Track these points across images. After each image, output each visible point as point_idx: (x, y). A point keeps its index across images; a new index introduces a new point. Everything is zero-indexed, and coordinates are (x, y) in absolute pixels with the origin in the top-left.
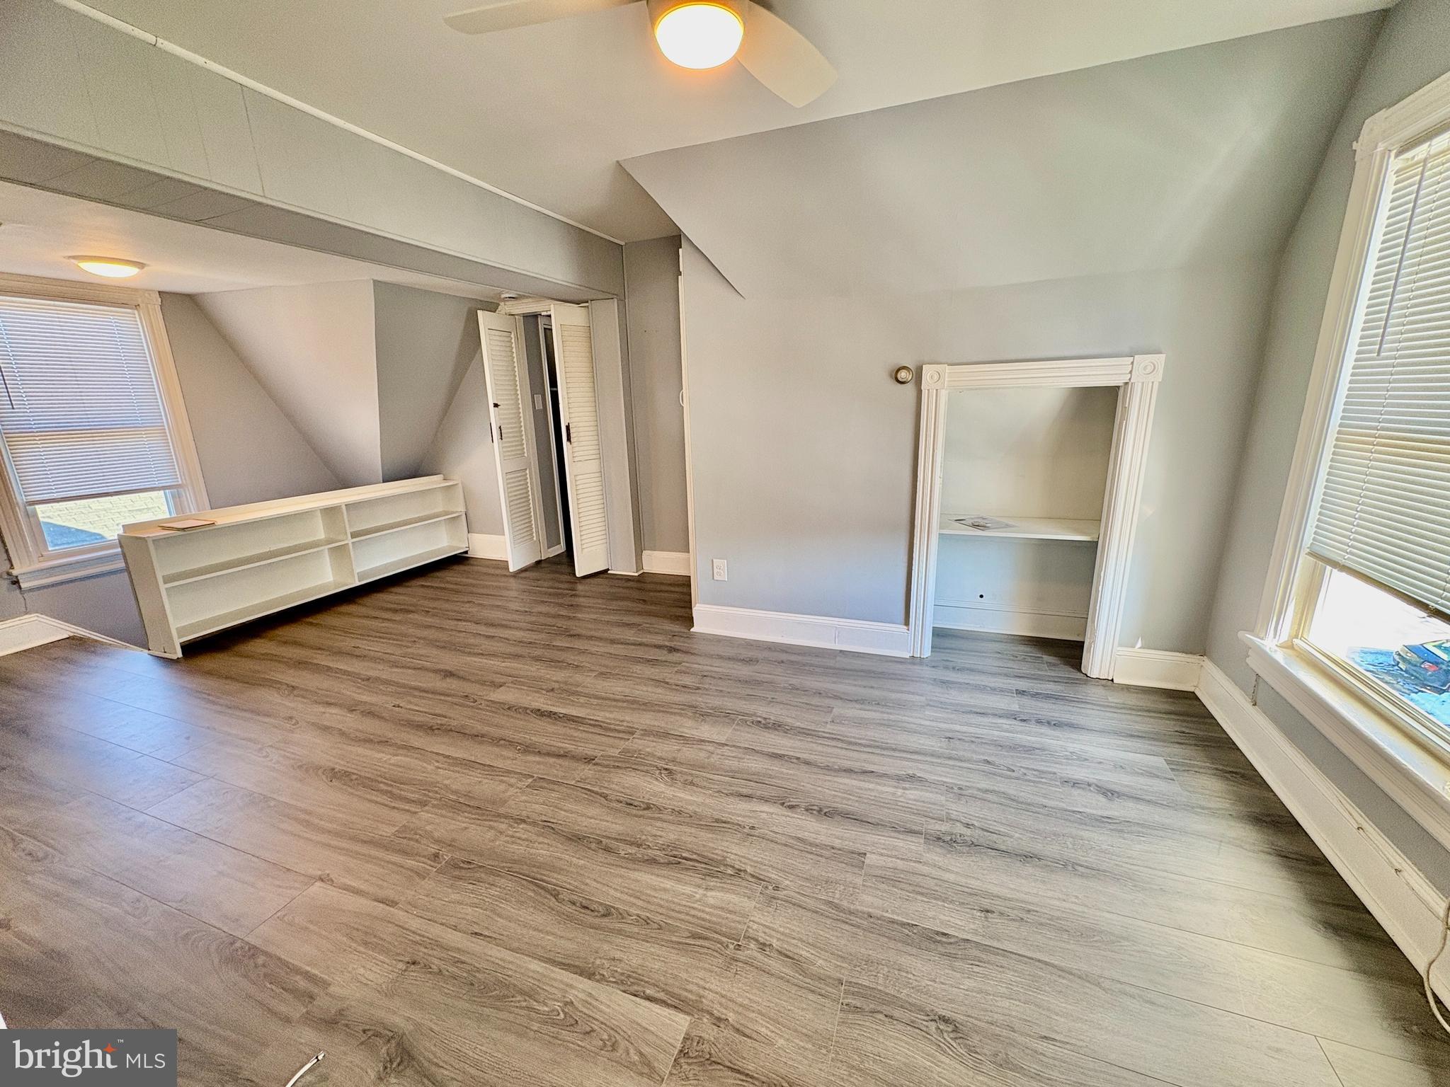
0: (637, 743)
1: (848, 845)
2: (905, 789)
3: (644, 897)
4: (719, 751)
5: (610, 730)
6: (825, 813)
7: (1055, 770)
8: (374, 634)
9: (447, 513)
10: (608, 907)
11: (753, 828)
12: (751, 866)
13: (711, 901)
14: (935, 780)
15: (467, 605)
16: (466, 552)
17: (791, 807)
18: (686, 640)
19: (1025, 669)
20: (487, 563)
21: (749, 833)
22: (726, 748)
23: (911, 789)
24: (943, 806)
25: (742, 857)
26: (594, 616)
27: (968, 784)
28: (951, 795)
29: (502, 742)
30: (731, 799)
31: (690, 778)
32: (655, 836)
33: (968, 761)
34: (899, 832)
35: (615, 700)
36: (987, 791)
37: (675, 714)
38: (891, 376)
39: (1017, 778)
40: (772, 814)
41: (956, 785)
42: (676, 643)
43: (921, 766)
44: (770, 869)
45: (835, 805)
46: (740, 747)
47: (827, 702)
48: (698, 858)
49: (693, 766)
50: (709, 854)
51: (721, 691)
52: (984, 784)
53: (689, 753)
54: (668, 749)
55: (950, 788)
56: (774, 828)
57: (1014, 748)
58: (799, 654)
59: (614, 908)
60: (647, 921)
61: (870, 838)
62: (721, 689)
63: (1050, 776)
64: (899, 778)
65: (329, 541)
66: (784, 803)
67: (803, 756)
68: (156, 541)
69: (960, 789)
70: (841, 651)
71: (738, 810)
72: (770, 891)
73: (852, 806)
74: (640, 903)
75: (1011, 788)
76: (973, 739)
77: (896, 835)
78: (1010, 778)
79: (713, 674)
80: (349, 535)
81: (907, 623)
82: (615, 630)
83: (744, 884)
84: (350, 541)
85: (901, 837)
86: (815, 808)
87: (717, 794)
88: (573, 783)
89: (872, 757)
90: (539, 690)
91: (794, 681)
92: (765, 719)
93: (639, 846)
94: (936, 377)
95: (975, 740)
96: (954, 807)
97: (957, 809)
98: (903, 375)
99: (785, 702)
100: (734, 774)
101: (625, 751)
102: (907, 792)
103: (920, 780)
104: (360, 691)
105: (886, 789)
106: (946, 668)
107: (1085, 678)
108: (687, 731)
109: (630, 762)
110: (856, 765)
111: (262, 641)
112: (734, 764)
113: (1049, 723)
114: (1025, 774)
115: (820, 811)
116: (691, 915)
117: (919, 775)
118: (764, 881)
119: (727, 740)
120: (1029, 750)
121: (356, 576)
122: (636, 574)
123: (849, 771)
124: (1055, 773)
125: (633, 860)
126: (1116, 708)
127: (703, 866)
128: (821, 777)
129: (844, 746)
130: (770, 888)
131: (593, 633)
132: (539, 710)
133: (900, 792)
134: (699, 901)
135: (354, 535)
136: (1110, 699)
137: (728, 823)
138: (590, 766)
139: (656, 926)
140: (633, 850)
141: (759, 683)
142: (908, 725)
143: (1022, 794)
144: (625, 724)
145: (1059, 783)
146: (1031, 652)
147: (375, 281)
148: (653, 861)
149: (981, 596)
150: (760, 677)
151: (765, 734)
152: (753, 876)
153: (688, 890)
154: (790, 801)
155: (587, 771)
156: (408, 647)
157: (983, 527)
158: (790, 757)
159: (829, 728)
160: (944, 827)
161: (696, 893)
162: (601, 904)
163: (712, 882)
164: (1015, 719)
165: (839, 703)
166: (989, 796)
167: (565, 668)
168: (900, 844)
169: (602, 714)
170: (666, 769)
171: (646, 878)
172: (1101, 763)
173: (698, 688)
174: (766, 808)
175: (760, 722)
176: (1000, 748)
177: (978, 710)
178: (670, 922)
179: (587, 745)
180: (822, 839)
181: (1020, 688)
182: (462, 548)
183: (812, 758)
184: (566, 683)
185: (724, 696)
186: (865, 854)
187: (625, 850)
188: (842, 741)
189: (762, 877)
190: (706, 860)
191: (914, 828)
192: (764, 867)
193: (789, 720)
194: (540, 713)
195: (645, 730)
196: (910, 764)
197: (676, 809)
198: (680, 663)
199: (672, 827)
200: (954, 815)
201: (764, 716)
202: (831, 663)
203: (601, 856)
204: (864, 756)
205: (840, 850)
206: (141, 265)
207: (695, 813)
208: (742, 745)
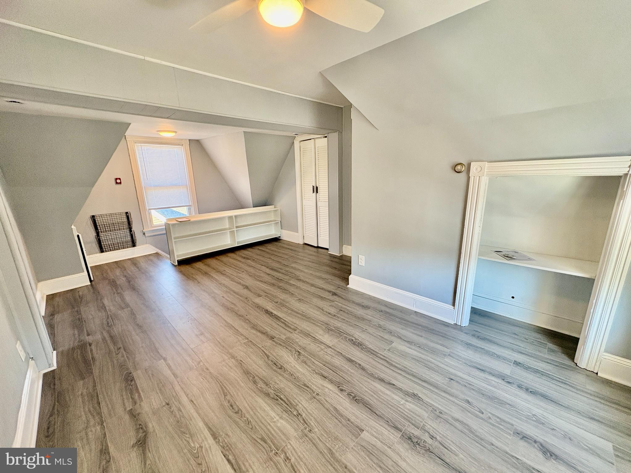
0: (295, 336)
1: (358, 422)
2: (407, 401)
3: (254, 411)
4: (325, 350)
5: (289, 327)
6: (356, 399)
7: (514, 423)
8: (233, 266)
9: (275, 221)
10: (239, 410)
11: (318, 394)
12: (306, 414)
13: (279, 425)
14: (427, 402)
15: (268, 259)
16: (280, 237)
17: (342, 390)
18: (343, 290)
19: (530, 349)
20: (286, 242)
21: (314, 396)
22: (330, 349)
23: (410, 402)
24: (423, 420)
25: (305, 408)
26: (311, 272)
27: (447, 411)
28: (433, 415)
29: (247, 321)
30: (316, 376)
31: (305, 359)
32: (276, 383)
33: (456, 397)
34: (389, 425)
35: (298, 313)
36: (457, 420)
37: (318, 326)
38: (452, 169)
39: (482, 419)
40: (330, 390)
41: (438, 408)
42: (338, 292)
43: (424, 391)
44: (313, 419)
45: (363, 396)
46: (335, 350)
47: (393, 338)
48: (286, 401)
49: (311, 354)
50: (292, 401)
51: (344, 320)
52: (458, 415)
53: (313, 347)
54: (305, 342)
55: (434, 410)
56: (327, 399)
57: (492, 398)
58: (393, 309)
59: (241, 411)
60: (249, 422)
61: (372, 423)
62: (344, 318)
63: (509, 426)
64: (407, 394)
65: (230, 229)
66: (339, 387)
67: (363, 364)
68: (173, 225)
69: (441, 413)
70: (416, 312)
71: (317, 382)
72: (306, 431)
73: (373, 401)
74: (252, 413)
75: (474, 423)
76: (466, 385)
77: (387, 426)
78: (477, 416)
79: (345, 310)
80: (235, 227)
81: (454, 305)
82: (317, 280)
83: (298, 422)
84: (235, 229)
85: (389, 428)
86: (353, 395)
87: (312, 371)
88: (260, 347)
89: (399, 377)
90: (272, 301)
91: (382, 323)
92: (356, 339)
93: (267, 385)
94: (479, 169)
95: (469, 386)
96: (430, 422)
97: (432, 425)
98: (459, 168)
99: (372, 333)
100: (326, 364)
101: (288, 338)
102: (407, 403)
103: (419, 398)
104: (216, 288)
105: (396, 398)
106: (473, 335)
107: (575, 366)
108: (318, 336)
109: (287, 344)
110: (387, 378)
111: (201, 263)
112: (328, 358)
113: (527, 390)
114: (490, 418)
115: (354, 397)
116: (267, 428)
117: (420, 395)
118: (307, 424)
119: (332, 345)
120: (502, 403)
121: (236, 243)
122: (339, 255)
123: (382, 380)
124: (512, 425)
125: (261, 391)
126: (591, 395)
127: (286, 405)
128: (365, 378)
129: (388, 366)
130: (307, 429)
131: (307, 280)
132: (267, 310)
133: (403, 402)
134: (274, 422)
135: (237, 227)
136: (588, 387)
137: (308, 387)
138: (271, 341)
139: (251, 427)
140: (263, 386)
141: (363, 319)
142: (430, 364)
143: (481, 431)
144: (295, 325)
145: (512, 433)
146: (540, 339)
147: (244, 132)
148: (268, 395)
149: (513, 297)
150: (366, 317)
151: (352, 347)
152: (304, 420)
153: (273, 414)
154: (343, 387)
155: (269, 343)
156: (240, 273)
157: (511, 258)
158: (356, 363)
159: (385, 353)
160: (417, 432)
161: (275, 418)
162: (238, 406)
163: (285, 415)
164: (504, 380)
165: (399, 340)
166: (457, 424)
167: (287, 293)
168: (386, 432)
169: (289, 318)
170: (298, 352)
171: (262, 403)
172: (553, 429)
173: (335, 316)
174: (330, 386)
175: (353, 340)
176: (482, 396)
177: (480, 367)
178: (258, 428)
179: (275, 331)
180: (346, 413)
181: (518, 361)
182: (278, 235)
183: (367, 366)
184: (284, 300)
185: (344, 323)
186: (363, 431)
187: (261, 384)
188: (387, 362)
189: (307, 422)
190: (288, 403)
191: (399, 426)
192: (311, 417)
193: (367, 343)
194: (267, 312)
195: (301, 330)
196: (418, 387)
197: (292, 373)
198: (333, 301)
199: (285, 381)
200: (427, 427)
201: (357, 338)
202: (407, 317)
203: (251, 385)
204: (395, 374)
205: (352, 423)
206: (176, 132)
207: (298, 377)
208: (338, 350)
